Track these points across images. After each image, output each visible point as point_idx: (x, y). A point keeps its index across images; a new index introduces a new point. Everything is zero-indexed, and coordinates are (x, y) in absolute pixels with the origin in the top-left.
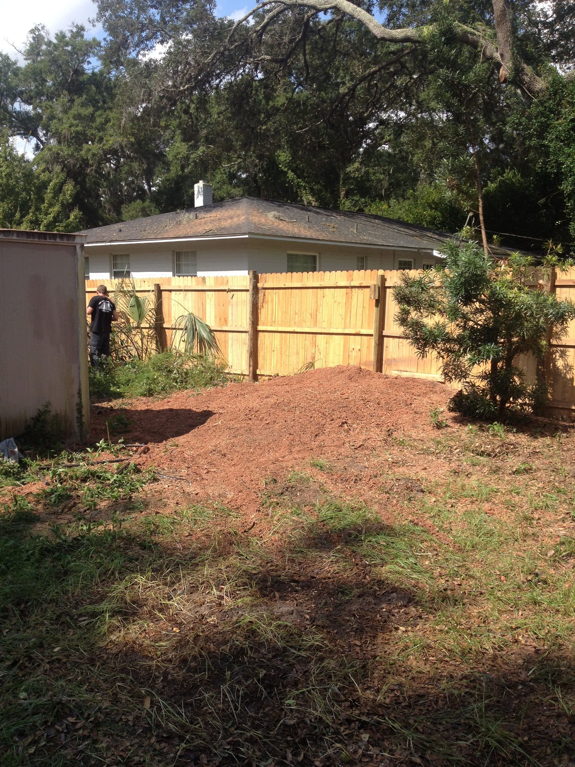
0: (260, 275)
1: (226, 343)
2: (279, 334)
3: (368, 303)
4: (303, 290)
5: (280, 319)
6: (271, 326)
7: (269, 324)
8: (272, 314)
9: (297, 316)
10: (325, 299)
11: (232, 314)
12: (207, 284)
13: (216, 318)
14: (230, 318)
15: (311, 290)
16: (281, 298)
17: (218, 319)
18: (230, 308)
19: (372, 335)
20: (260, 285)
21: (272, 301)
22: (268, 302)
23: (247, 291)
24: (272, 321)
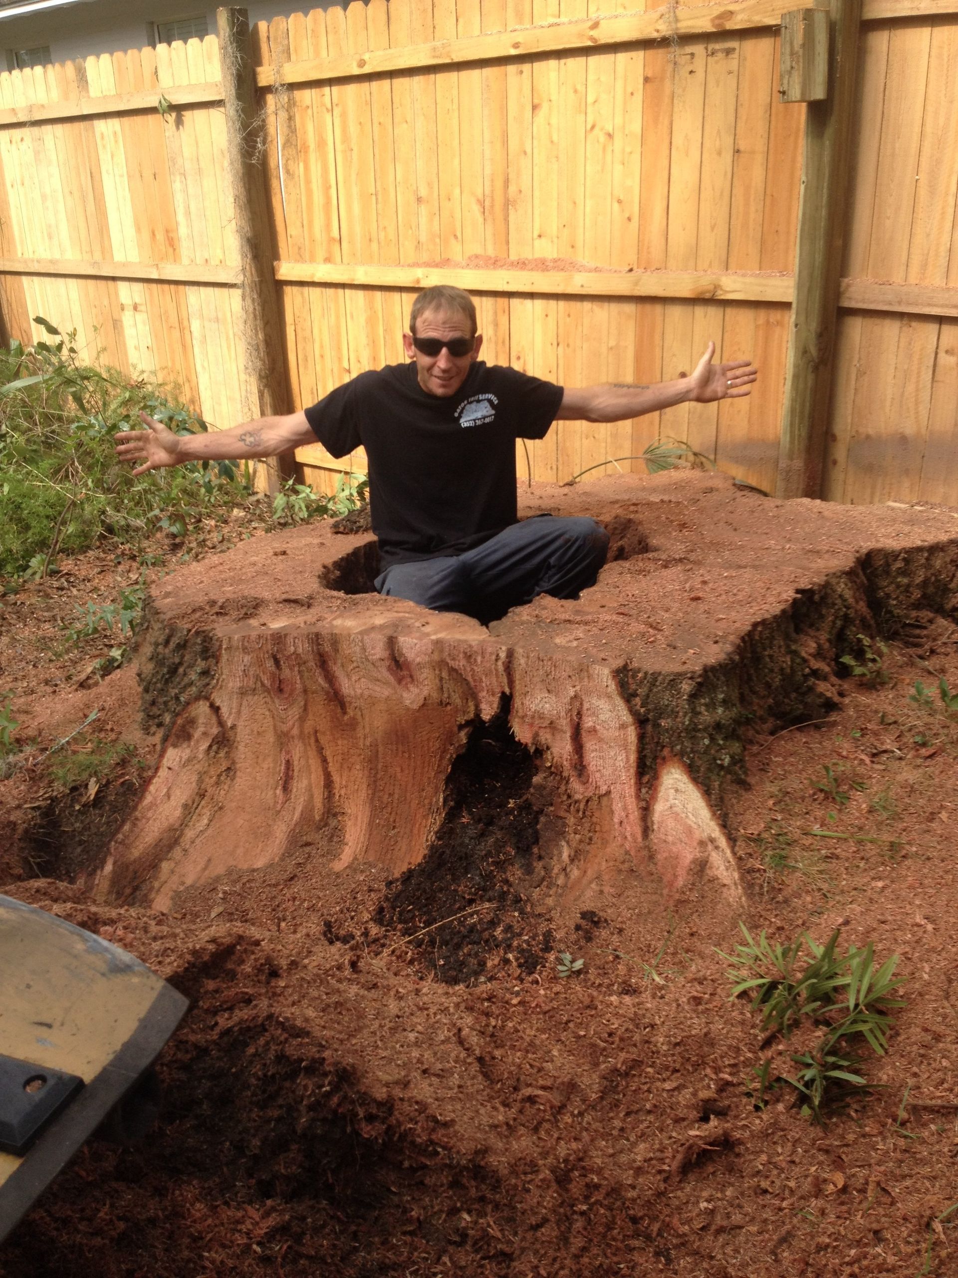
0: (263, 26)
1: (182, 330)
2: (360, 294)
3: (761, 127)
4: (441, 77)
5: (358, 229)
6: (328, 260)
7: (321, 254)
8: (328, 203)
9: (423, 209)
10: (542, 113)
11: (188, 213)
12: (94, 90)
13: (138, 230)
14: (183, 231)
15: (475, 75)
16: (353, 129)
17: (146, 235)
18: (177, 186)
19: (786, 305)
20: (266, 76)
21: (321, 144)
22: (305, 149)
23: (218, 103)
24: (331, 240)
